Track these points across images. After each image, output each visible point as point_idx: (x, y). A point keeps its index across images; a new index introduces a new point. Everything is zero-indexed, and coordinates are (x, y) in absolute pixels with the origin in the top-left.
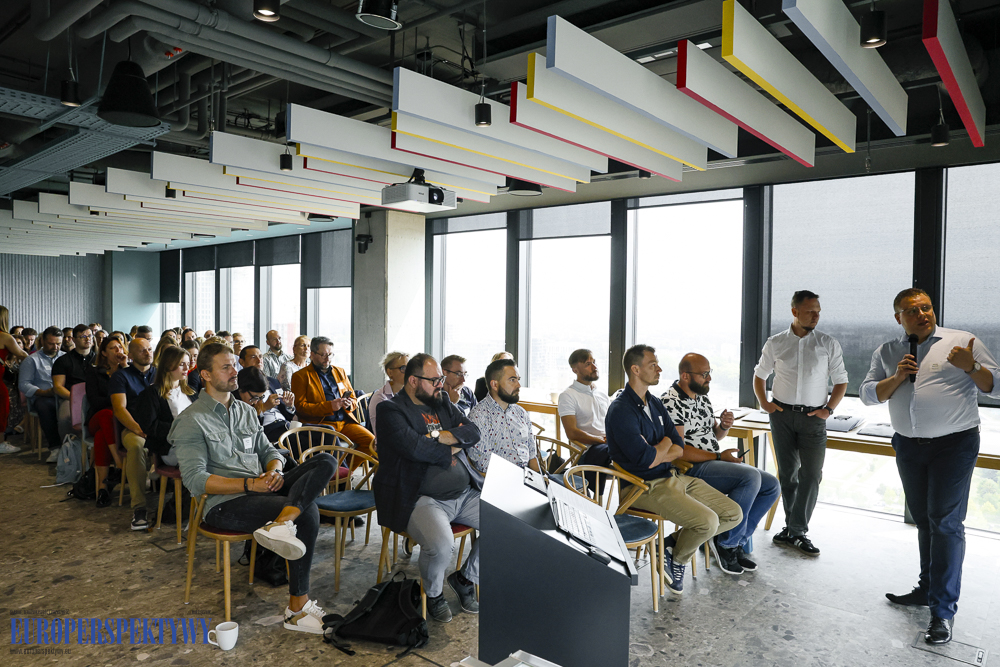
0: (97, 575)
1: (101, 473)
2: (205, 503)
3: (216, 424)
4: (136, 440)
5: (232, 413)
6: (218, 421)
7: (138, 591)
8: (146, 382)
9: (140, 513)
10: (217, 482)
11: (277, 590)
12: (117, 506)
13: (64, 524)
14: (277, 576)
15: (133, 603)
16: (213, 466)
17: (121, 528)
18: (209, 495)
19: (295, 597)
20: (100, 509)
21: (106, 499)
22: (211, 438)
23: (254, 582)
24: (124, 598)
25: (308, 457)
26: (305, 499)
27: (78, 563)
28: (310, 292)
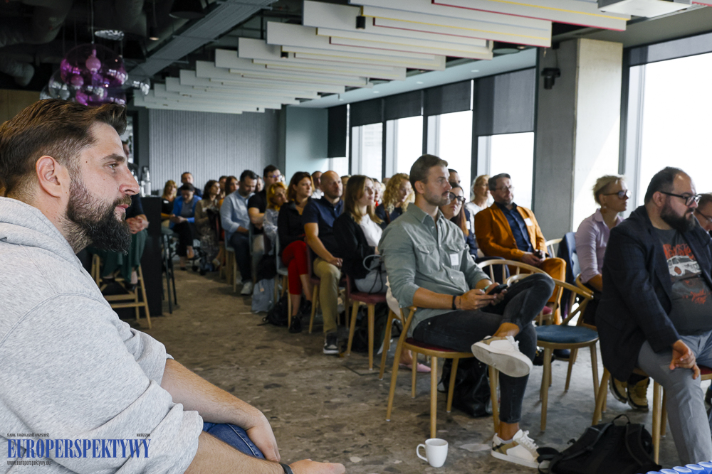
0: (302, 386)
1: (293, 301)
2: (413, 317)
3: (424, 236)
4: (329, 267)
5: (439, 227)
6: (427, 234)
7: (340, 404)
8: (336, 214)
9: (332, 339)
10: (426, 296)
11: (477, 421)
12: (307, 334)
13: (265, 343)
14: (476, 407)
15: (337, 414)
16: (421, 277)
17: (315, 352)
18: (418, 308)
19: (505, 424)
20: (294, 334)
21: (297, 327)
22: (421, 249)
23: (452, 411)
24: (328, 408)
25: (513, 283)
26: (522, 318)
27: (283, 375)
28: (482, 140)
